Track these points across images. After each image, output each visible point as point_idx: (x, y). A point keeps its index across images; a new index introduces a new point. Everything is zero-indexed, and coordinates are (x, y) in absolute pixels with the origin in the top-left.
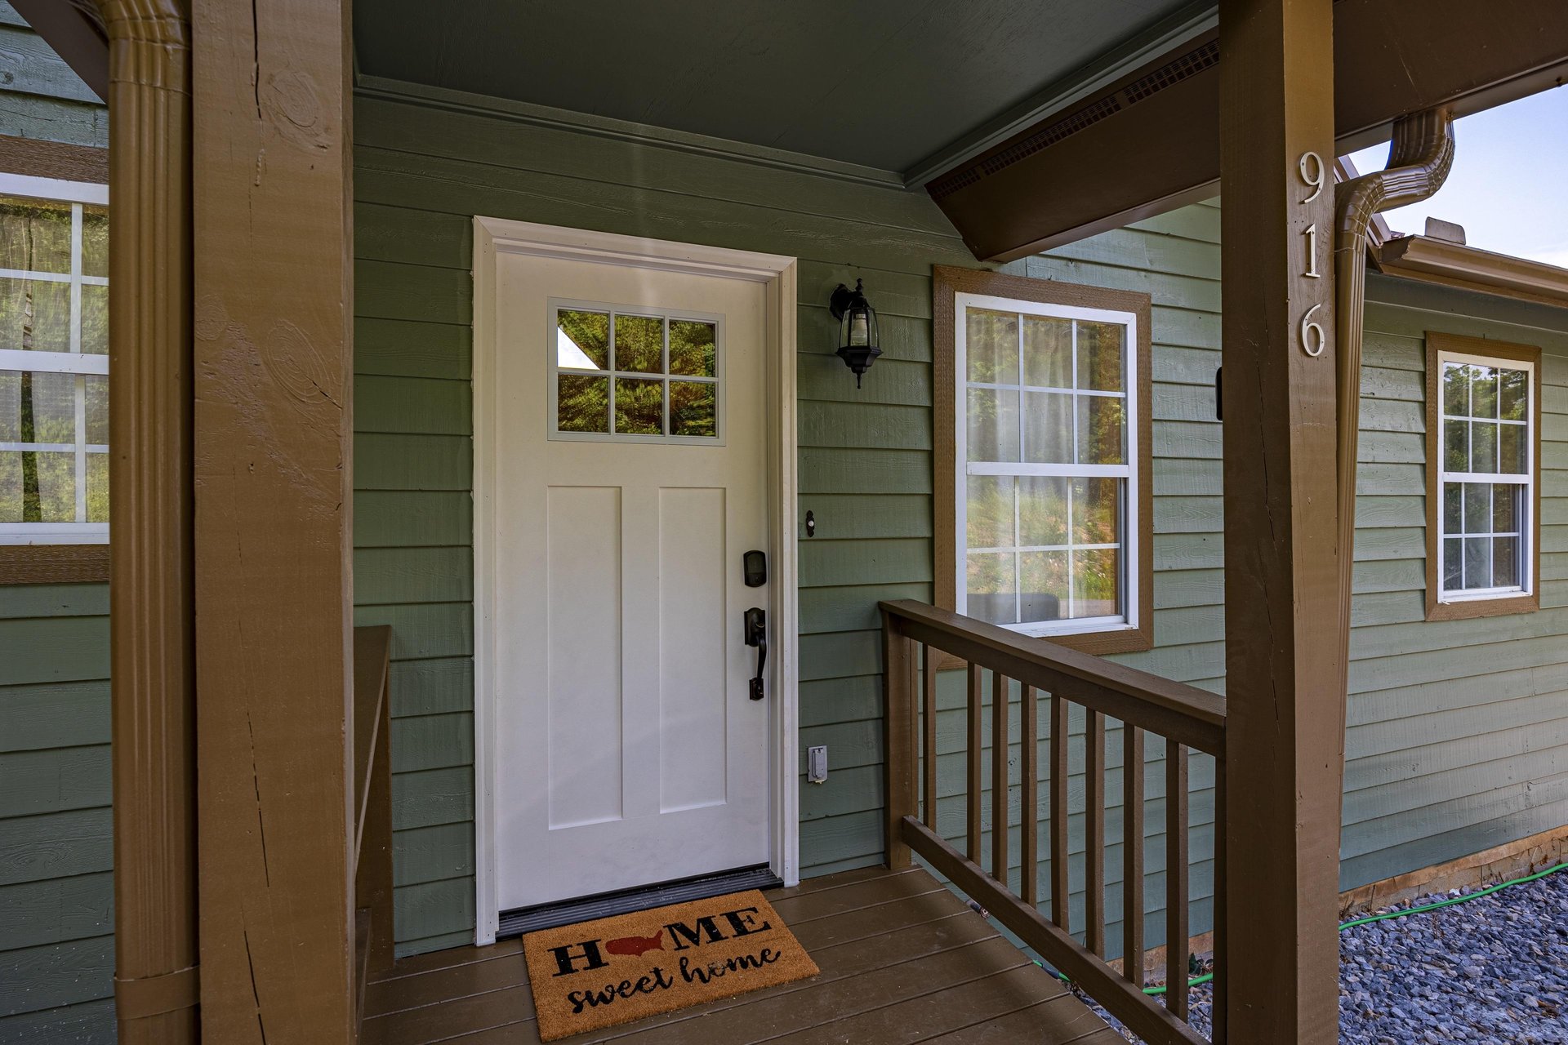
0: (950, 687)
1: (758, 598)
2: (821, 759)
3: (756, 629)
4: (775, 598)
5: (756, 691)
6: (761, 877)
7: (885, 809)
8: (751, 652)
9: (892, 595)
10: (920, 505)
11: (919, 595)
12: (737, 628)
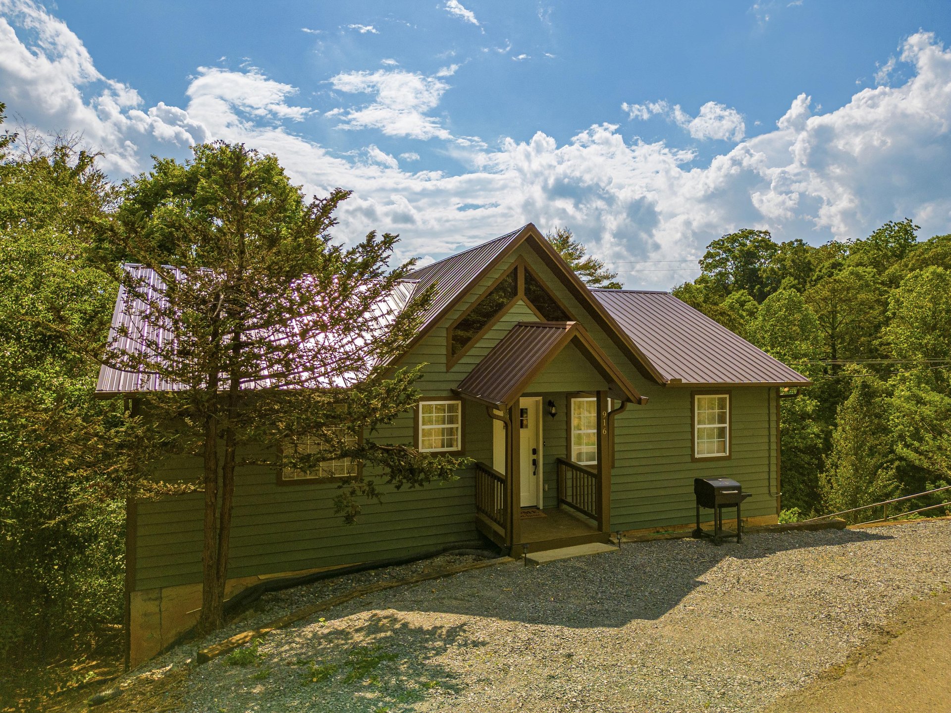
0: (569, 475)
1: (535, 457)
2: (546, 486)
3: (535, 462)
4: (538, 457)
5: (534, 474)
6: (536, 507)
7: (558, 497)
8: (534, 467)
9: (559, 456)
10: (565, 439)
11: (564, 456)
12: (531, 462)
